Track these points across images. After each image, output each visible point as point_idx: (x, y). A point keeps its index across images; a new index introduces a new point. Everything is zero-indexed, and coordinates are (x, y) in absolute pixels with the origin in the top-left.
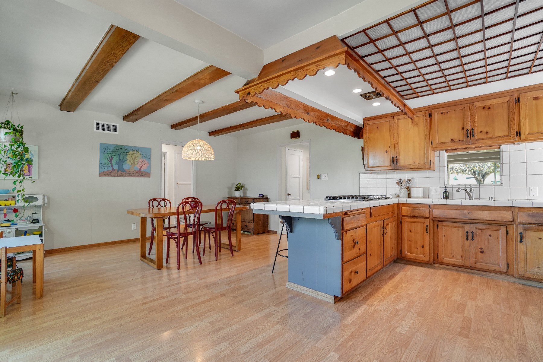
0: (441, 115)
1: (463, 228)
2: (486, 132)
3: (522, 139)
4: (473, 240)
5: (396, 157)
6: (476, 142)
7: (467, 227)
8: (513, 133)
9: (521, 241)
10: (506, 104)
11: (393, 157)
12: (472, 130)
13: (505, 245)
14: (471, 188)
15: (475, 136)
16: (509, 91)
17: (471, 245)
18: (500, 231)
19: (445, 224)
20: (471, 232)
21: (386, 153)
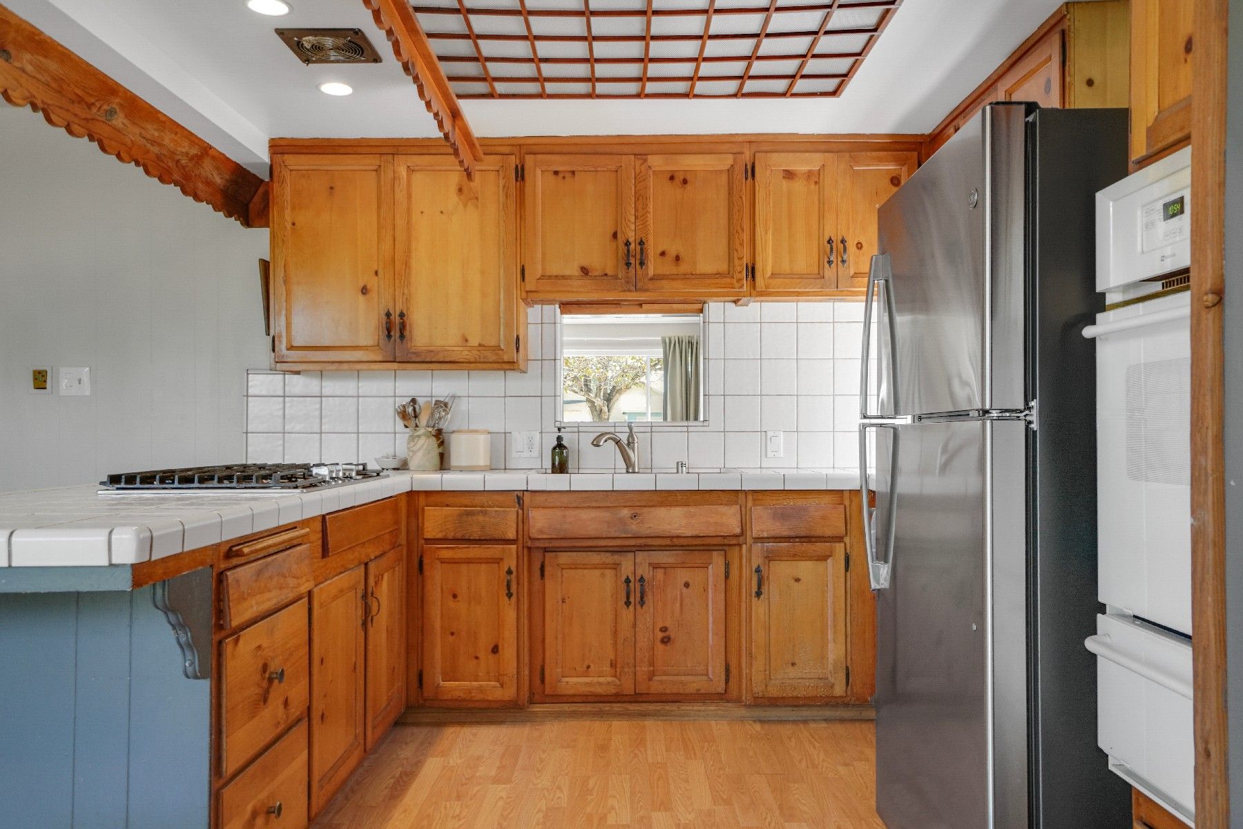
0: (551, 177)
1: (616, 567)
2: (674, 254)
3: (757, 289)
4: (642, 605)
5: (402, 315)
6: (650, 285)
7: (627, 565)
8: (739, 269)
9: (759, 594)
10: (724, 177)
11: (388, 315)
12: (640, 244)
13: (723, 611)
14: (631, 435)
15: (647, 266)
16: (733, 139)
17: (638, 623)
18: (710, 567)
19: (564, 558)
20: (638, 578)
21: (363, 293)
